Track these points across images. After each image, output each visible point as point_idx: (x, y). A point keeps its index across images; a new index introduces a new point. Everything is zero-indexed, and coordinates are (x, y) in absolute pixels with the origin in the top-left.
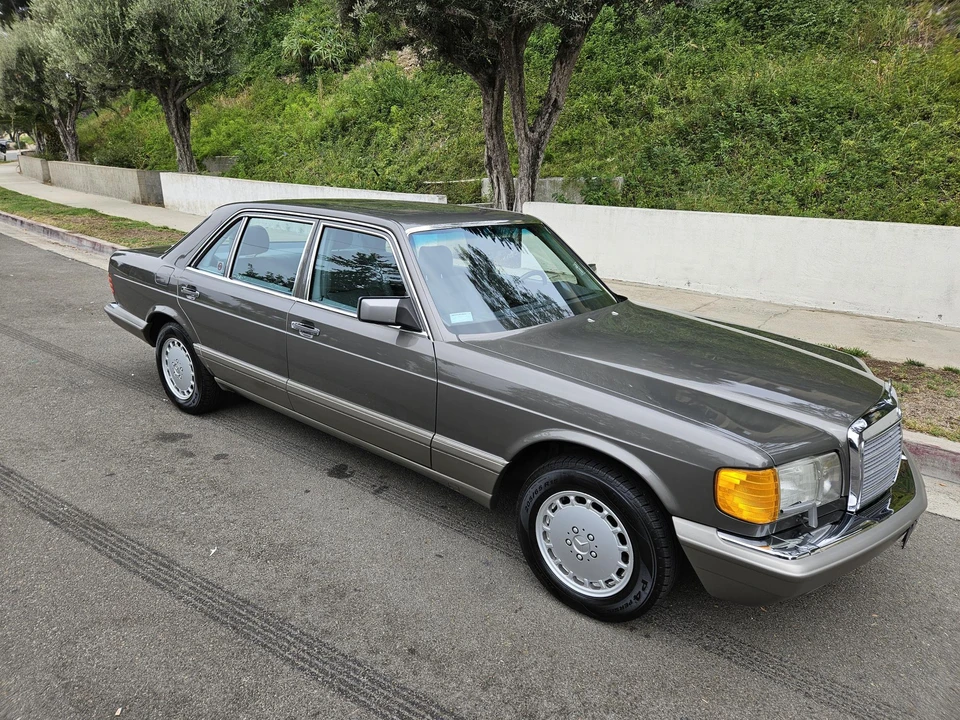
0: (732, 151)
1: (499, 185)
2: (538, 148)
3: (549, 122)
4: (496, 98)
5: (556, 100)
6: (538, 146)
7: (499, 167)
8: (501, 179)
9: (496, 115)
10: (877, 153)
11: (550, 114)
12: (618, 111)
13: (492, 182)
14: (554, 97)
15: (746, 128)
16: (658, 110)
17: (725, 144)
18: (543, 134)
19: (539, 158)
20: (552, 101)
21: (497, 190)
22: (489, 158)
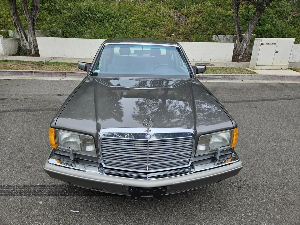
0: (88, 24)
1: (20, 32)
2: (34, 21)
3: (36, 13)
4: (14, 4)
5: (37, 6)
6: (33, 20)
7: (20, 26)
8: (21, 30)
9: (15, 9)
10: (119, 26)
11: (36, 10)
12: (50, 10)
13: (17, 31)
14: (36, 5)
15: (90, 18)
16: (63, 11)
17: (86, 22)
18: (35, 16)
19: (34, 23)
20: (36, 6)
21: (20, 34)
22: (15, 23)
